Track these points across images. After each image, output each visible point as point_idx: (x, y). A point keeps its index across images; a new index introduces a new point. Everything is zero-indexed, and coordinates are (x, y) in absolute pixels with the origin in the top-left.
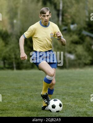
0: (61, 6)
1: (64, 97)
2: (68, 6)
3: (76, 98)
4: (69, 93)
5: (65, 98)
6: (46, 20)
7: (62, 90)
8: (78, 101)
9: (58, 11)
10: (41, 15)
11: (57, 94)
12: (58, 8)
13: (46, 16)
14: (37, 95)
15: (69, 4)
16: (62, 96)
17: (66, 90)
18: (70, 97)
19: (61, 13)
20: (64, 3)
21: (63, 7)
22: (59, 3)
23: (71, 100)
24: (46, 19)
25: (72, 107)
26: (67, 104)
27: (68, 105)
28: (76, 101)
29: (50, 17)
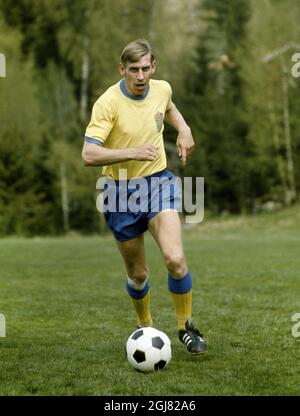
0: (85, 69)
1: (92, 309)
2: (102, 71)
3: (122, 312)
4: (106, 297)
5: (95, 312)
6: (141, 81)
7: (87, 290)
8: (129, 319)
9: (78, 82)
10: (125, 67)
11: (76, 301)
12: (76, 75)
13: (140, 70)
14: (20, 304)
15: (106, 65)
16: (87, 305)
17: (98, 289)
18: (109, 307)
19: (84, 87)
20: (92, 63)
21: (91, 73)
22: (81, 63)
23: (112, 316)
24: (141, 77)
25: (112, 334)
26: (101, 326)
27: (103, 328)
28: (124, 319)
29: (154, 70)
